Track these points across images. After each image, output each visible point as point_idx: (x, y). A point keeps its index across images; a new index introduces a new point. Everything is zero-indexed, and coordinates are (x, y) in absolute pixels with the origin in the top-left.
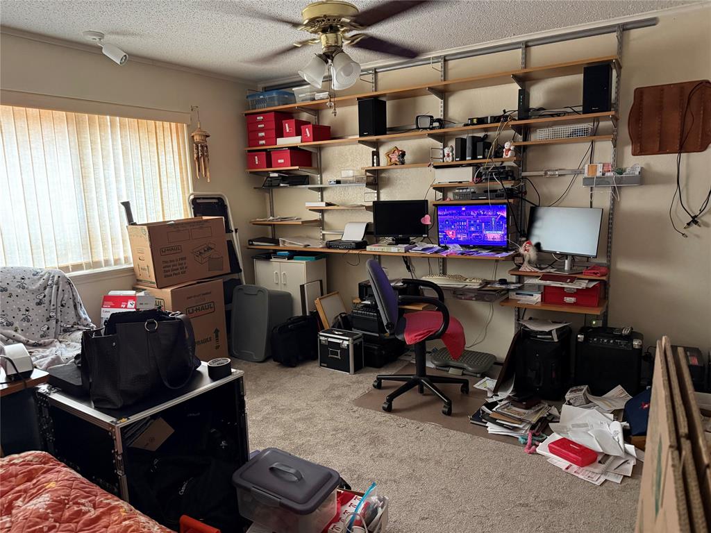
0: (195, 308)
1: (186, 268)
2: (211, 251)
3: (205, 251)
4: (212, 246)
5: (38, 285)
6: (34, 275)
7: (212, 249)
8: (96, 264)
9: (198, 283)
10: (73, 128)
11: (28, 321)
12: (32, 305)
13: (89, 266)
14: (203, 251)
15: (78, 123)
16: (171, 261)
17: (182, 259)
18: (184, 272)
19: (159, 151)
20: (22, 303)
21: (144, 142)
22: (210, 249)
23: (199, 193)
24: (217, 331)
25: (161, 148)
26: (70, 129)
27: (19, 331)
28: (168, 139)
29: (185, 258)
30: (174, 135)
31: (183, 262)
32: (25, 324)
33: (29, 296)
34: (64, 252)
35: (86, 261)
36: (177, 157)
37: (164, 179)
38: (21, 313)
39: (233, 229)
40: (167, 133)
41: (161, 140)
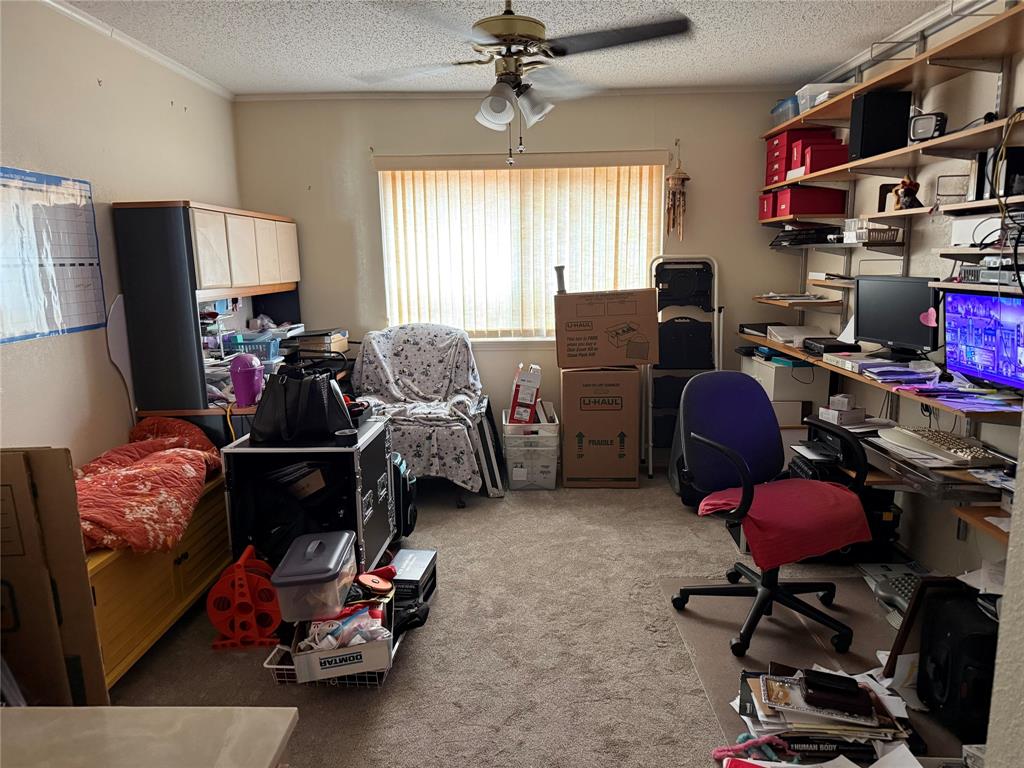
0: (592, 400)
1: (596, 349)
2: (631, 333)
3: (624, 331)
4: (635, 327)
5: (445, 344)
6: (447, 334)
7: (634, 330)
8: (526, 333)
9: (603, 370)
10: (516, 186)
11: (427, 375)
12: (436, 361)
13: (517, 333)
14: (620, 331)
15: (522, 181)
16: (577, 339)
17: (592, 338)
18: (594, 354)
19: (620, 204)
20: (427, 357)
21: (601, 193)
22: (630, 329)
23: (673, 256)
24: (622, 436)
25: (623, 199)
26: (513, 187)
27: (416, 383)
28: (635, 188)
29: (596, 338)
30: (646, 182)
31: (594, 341)
32: (422, 377)
33: (435, 353)
34: (495, 316)
35: (516, 328)
36: (646, 209)
37: (622, 238)
38: (422, 367)
39: (716, 307)
40: (635, 180)
41: (624, 188)
